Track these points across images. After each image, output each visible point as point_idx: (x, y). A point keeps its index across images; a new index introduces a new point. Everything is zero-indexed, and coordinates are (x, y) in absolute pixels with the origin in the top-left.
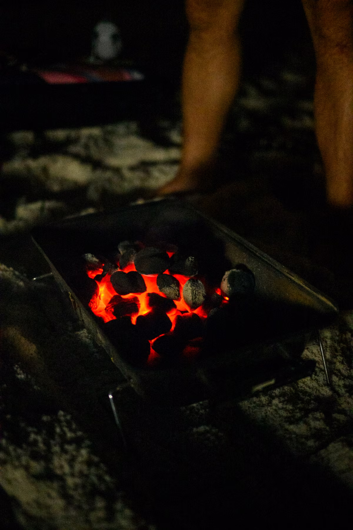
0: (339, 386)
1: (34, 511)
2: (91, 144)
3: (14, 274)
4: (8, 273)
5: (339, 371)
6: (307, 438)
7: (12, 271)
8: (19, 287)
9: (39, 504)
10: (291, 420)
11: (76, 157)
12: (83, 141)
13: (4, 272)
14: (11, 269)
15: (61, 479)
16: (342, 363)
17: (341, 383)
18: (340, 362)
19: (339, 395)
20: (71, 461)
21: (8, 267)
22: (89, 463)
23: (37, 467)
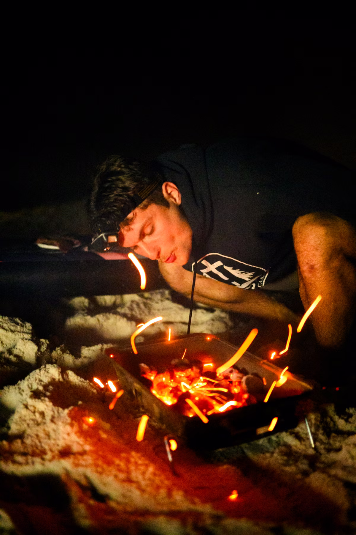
0: (321, 449)
1: (121, 499)
2: (135, 306)
3: (90, 385)
4: (86, 383)
5: (321, 440)
6: (297, 474)
7: (88, 383)
8: (93, 393)
9: (124, 496)
10: (286, 464)
11: (124, 315)
12: (128, 304)
13: (83, 383)
14: (88, 381)
15: (137, 483)
16: (323, 434)
17: (322, 447)
18: (321, 434)
19: (321, 454)
20: (144, 473)
21: (86, 379)
22: (155, 474)
23: (122, 476)
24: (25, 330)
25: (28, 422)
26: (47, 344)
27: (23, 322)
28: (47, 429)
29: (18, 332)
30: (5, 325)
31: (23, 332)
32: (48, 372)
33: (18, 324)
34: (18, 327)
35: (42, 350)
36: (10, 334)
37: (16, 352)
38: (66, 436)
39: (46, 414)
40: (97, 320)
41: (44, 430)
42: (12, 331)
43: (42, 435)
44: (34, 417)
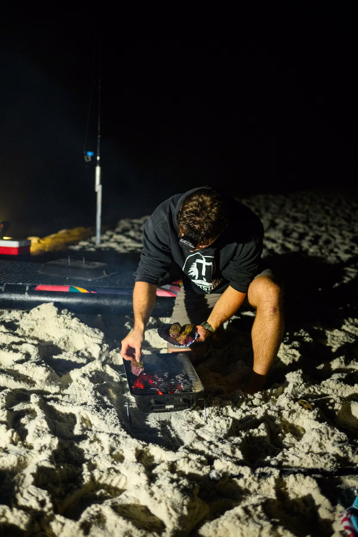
24: (99, 337)
25: (76, 388)
26: (107, 347)
27: (99, 332)
28: (81, 392)
29: (95, 338)
30: (89, 333)
31: (98, 338)
32: (95, 365)
33: (96, 333)
34: (96, 335)
35: (103, 350)
36: (90, 338)
37: (89, 350)
38: (87, 397)
39: (85, 386)
40: (148, 333)
41: (80, 393)
42: (92, 337)
43: (78, 395)
44: (79, 386)
